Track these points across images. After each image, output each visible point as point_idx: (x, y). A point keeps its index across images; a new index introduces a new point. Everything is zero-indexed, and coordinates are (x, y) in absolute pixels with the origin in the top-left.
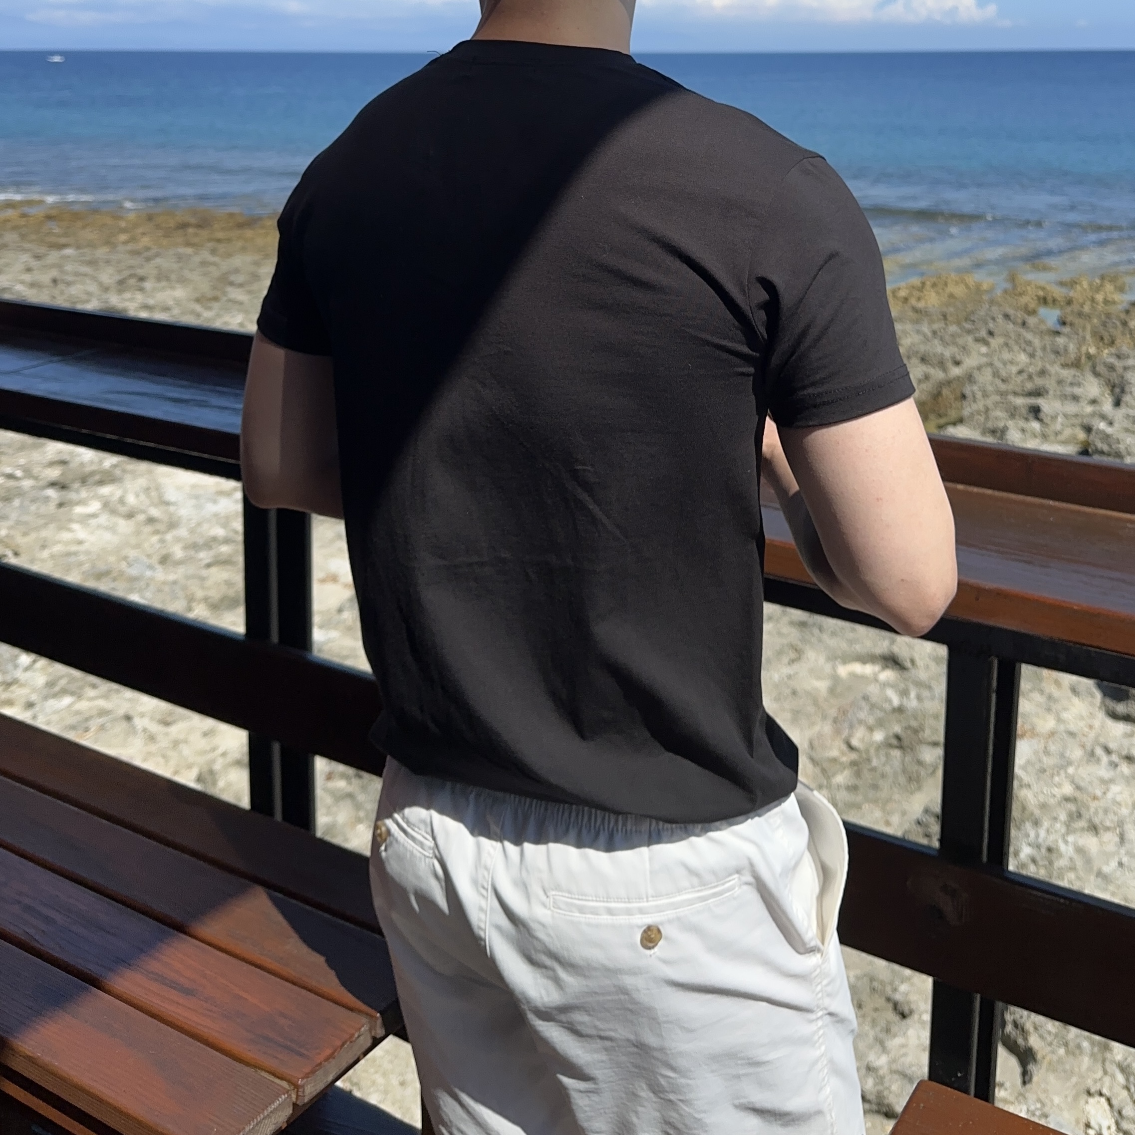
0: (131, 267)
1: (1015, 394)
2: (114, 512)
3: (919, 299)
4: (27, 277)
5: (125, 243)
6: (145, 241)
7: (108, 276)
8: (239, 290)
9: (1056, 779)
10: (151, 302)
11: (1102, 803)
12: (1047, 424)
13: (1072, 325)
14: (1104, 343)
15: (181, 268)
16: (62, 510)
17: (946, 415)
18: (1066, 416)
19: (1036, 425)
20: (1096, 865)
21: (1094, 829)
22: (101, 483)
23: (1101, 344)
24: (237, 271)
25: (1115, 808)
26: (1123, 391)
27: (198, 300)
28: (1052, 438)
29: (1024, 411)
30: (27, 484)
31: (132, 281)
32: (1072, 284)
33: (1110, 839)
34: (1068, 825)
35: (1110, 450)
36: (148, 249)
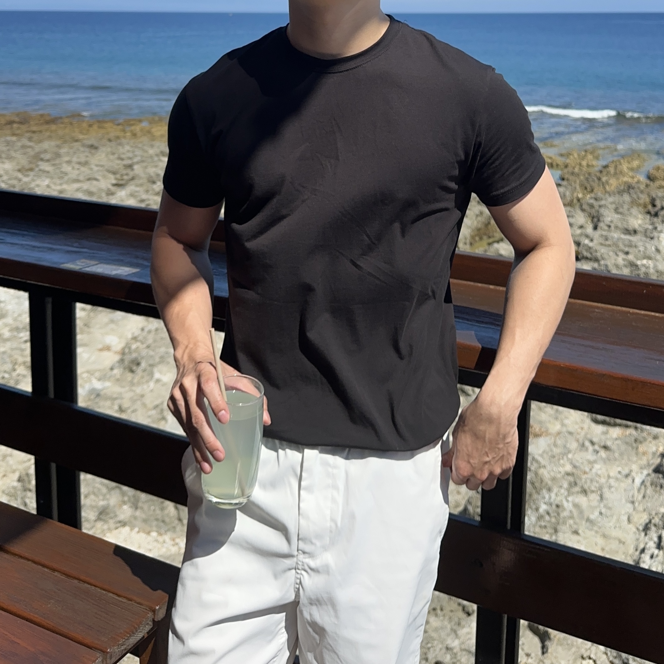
8: (47, 164)
9: (562, 462)
11: (589, 476)
13: (568, 180)
14: (587, 191)
15: (9, 150)
17: (493, 237)
20: (586, 514)
21: (584, 492)
23: (585, 192)
24: (45, 151)
25: (597, 479)
26: (599, 220)
27: (19, 170)
32: (568, 155)
33: (594, 497)
34: (568, 490)
35: (591, 257)
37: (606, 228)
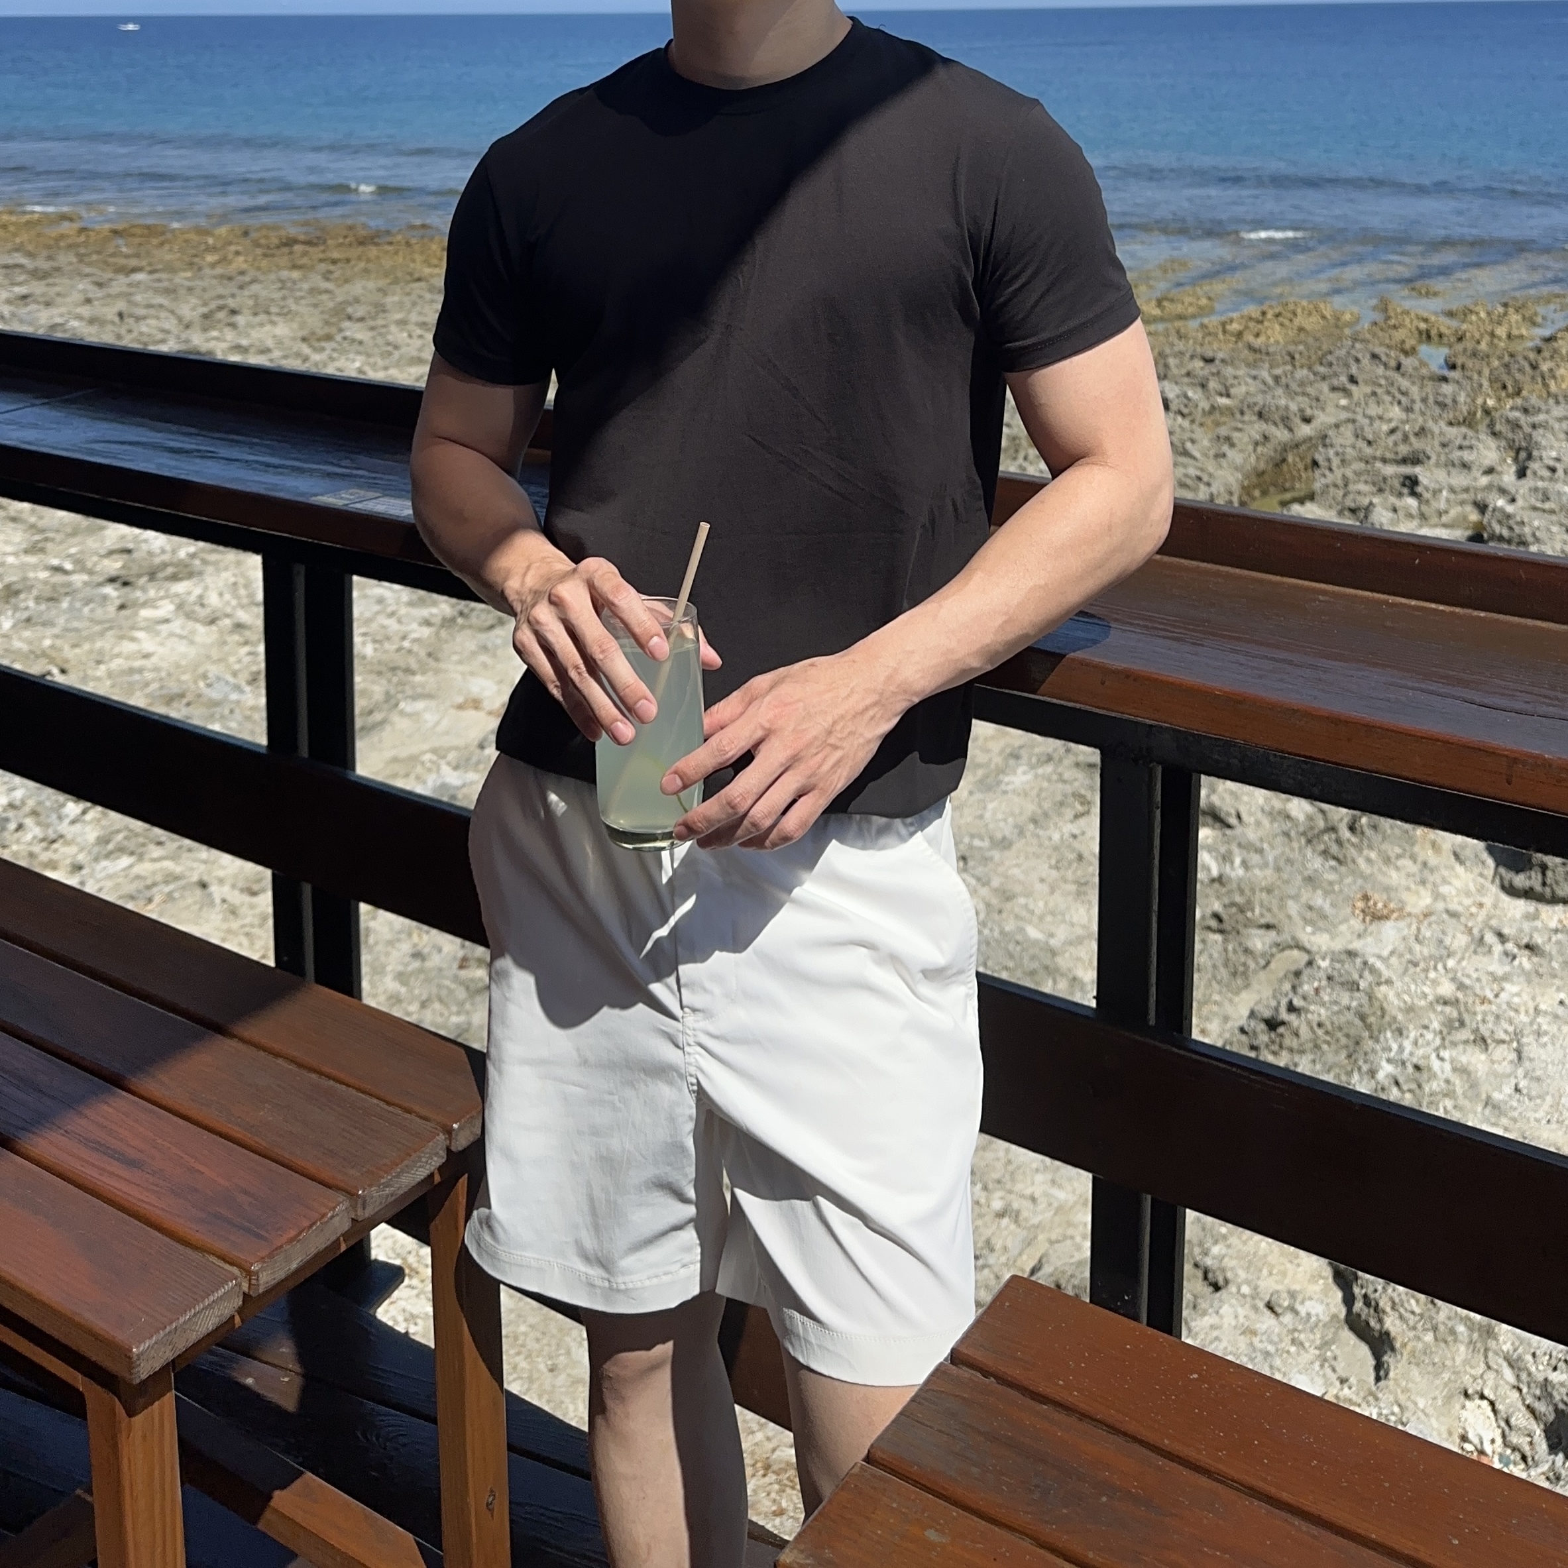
0: (220, 297)
1: (1384, 461)
2: (190, 616)
3: (1257, 335)
4: (86, 311)
5: (213, 265)
6: (240, 262)
7: (189, 309)
8: (359, 325)
9: (1432, 975)
10: (244, 342)
11: (1494, 1008)
12: (1428, 501)
14: (1506, 393)
15: (284, 298)
16: (123, 613)
17: (1293, 488)
18: (1452, 490)
19: (1412, 502)
20: (1484, 1090)
21: (1482, 1041)
22: (175, 578)
23: (1503, 394)
24: (357, 300)
25: (1511, 1014)
26: (1530, 457)
27: (304, 339)
28: (1435, 520)
29: (1396, 483)
30: (79, 579)
31: (221, 315)
32: (1467, 312)
33: (1504, 1054)
34: (1444, 1036)
35: (1510, 535)
36: (242, 273)
37: (1547, 474)
